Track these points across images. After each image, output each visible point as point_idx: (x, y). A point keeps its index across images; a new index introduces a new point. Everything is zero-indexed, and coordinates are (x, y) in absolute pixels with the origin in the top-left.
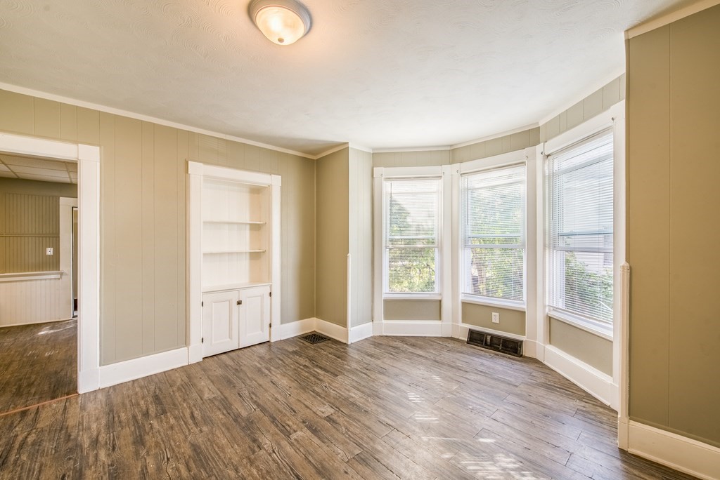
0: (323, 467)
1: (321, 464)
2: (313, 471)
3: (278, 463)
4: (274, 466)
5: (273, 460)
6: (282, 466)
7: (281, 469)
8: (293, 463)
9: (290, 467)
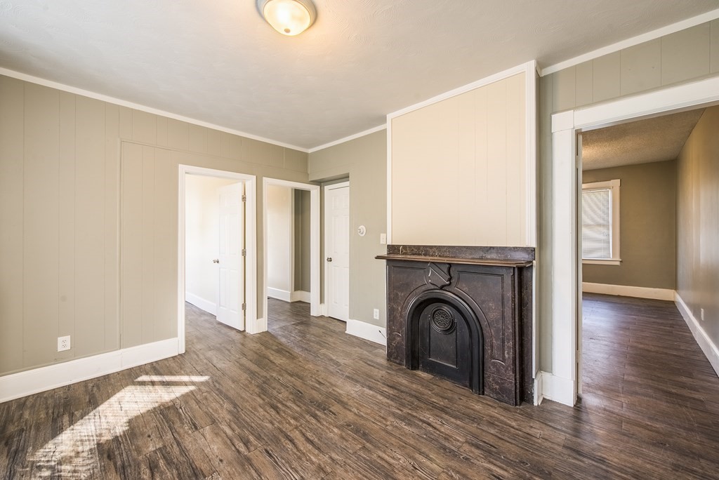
0: (243, 465)
1: (244, 470)
2: (254, 462)
3: (292, 468)
4: (295, 464)
5: (297, 472)
6: (287, 465)
7: (287, 462)
8: (275, 469)
9: (278, 465)
